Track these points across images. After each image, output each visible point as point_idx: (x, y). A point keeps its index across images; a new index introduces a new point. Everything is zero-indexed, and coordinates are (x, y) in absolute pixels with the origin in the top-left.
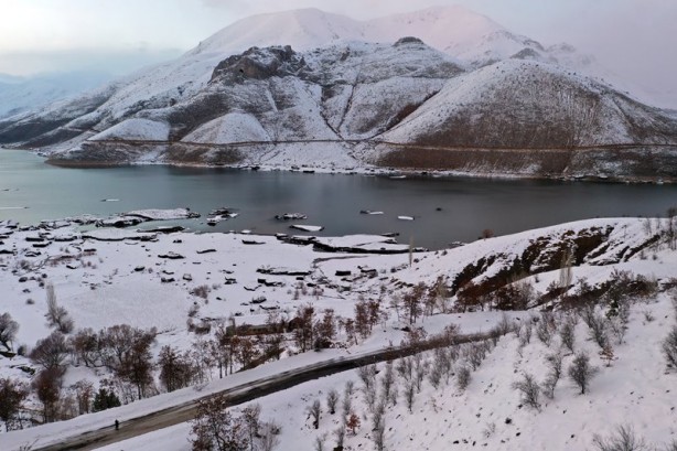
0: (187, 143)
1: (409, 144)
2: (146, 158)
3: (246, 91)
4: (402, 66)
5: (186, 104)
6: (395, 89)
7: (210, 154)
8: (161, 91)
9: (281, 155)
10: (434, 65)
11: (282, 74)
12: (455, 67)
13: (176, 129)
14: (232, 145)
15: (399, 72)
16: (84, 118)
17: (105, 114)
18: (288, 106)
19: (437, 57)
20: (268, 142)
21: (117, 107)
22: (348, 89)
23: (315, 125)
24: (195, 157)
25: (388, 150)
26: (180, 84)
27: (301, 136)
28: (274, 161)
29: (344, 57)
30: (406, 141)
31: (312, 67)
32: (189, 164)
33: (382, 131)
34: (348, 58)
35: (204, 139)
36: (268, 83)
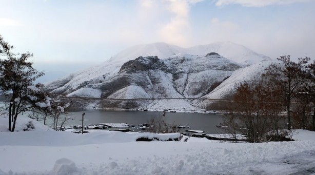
0: (111, 99)
1: (221, 99)
2: (91, 106)
3: (136, 76)
4: (211, 65)
5: (109, 82)
6: (208, 75)
7: (123, 103)
8: (95, 77)
9: (156, 104)
10: (226, 65)
11: (154, 69)
12: (236, 65)
13: (105, 93)
14: (133, 100)
15: (210, 68)
16: (58, 89)
17: (68, 87)
18: (158, 83)
19: (226, 61)
20: (149, 99)
21: (74, 84)
22: (185, 76)
23: (171, 91)
24: (115, 105)
25: (211, 103)
26: (104, 74)
27: (166, 96)
28: (154, 107)
29: (182, 61)
30: (219, 98)
31: (167, 66)
32: (112, 109)
33: (204, 94)
34: (184, 62)
35: (119, 97)
36: (147, 73)
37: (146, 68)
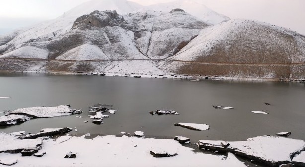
0: (59, 60)
1: (193, 61)
2: (33, 69)
3: (92, 33)
4: (176, 23)
5: (58, 39)
6: (174, 33)
7: (74, 66)
8: (43, 34)
9: (116, 67)
10: (192, 22)
11: (112, 25)
12: (203, 23)
13: (52, 53)
14: (87, 61)
15: (175, 25)
17: (10, 46)
18: (117, 42)
19: (193, 19)
20: (107, 61)
21: (18, 42)
22: (148, 34)
23: (132, 51)
24: (65, 68)
25: (181, 65)
26: (54, 31)
27: (126, 57)
28: (113, 71)
29: (144, 18)
31: (128, 22)
32: (61, 73)
33: (171, 55)
34: (147, 18)
35: (69, 58)
36: (105, 29)
37: (103, 24)
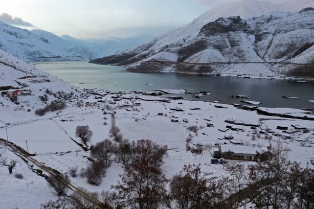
0: (186, 63)
1: (307, 64)
2: (167, 69)
3: (215, 38)
4: (304, 23)
5: (187, 45)
6: (298, 35)
7: (197, 68)
8: (176, 40)
9: (232, 69)
11: (234, 30)
13: (181, 57)
14: (207, 64)
15: (302, 26)
16: (143, 53)
17: (151, 51)
18: (237, 46)
20: (225, 63)
21: (156, 48)
22: (270, 37)
23: (251, 54)
24: (189, 69)
25: (294, 68)
26: (184, 38)
27: (243, 60)
28: (228, 72)
29: (269, 20)
30: (306, 62)
31: (250, 26)
32: (186, 72)
33: (289, 58)
34: (271, 21)
35: (194, 61)
36: (227, 35)
37: (226, 30)
